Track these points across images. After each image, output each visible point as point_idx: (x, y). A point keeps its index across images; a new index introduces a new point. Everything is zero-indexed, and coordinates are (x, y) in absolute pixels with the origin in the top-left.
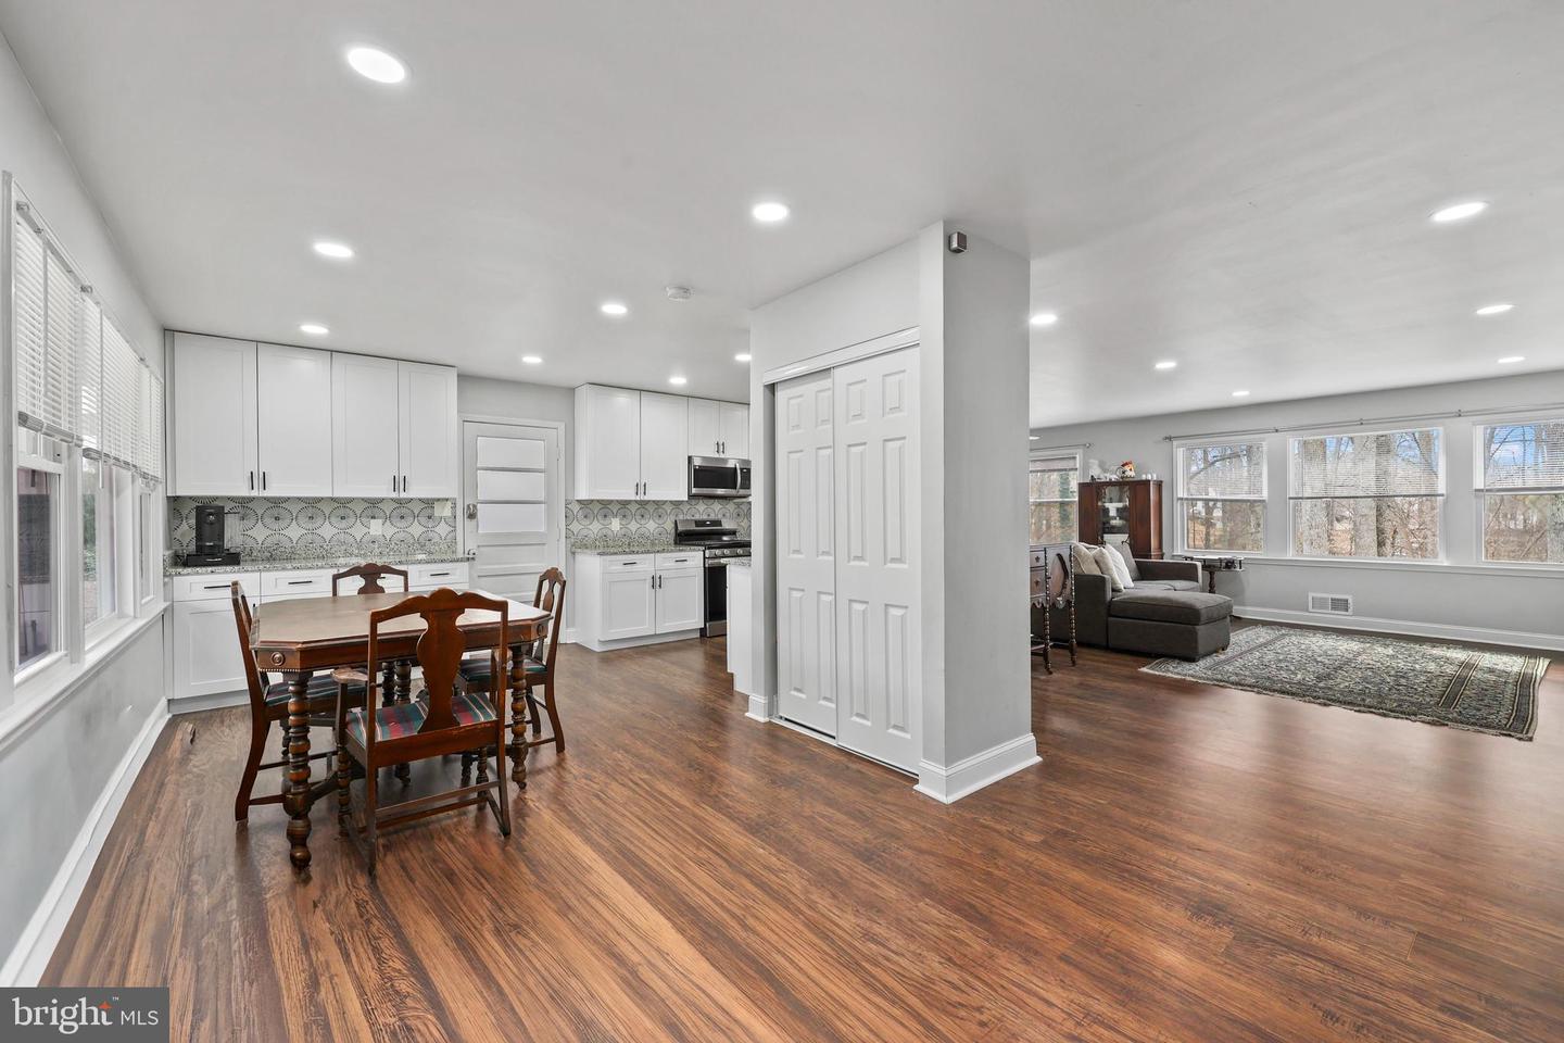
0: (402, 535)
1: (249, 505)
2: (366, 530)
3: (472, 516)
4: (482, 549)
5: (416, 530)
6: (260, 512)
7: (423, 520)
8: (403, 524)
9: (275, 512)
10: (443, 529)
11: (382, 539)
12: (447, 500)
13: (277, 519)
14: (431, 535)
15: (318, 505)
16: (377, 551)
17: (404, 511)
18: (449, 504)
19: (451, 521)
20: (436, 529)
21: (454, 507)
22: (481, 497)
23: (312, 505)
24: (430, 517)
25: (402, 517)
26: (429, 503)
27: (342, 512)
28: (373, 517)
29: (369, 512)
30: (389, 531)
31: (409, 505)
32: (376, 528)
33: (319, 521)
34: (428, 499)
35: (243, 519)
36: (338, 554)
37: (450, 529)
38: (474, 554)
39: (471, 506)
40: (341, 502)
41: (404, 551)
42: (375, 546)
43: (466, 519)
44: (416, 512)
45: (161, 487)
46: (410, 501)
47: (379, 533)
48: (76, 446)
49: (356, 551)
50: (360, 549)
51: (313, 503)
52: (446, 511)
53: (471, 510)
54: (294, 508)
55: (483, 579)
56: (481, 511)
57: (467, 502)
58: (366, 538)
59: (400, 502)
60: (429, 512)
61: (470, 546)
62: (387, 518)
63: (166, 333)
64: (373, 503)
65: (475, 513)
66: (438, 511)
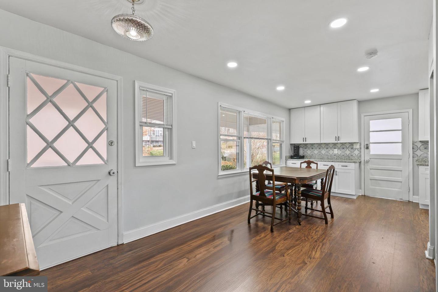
0: (343, 154)
1: (307, 145)
2: (333, 152)
3: (367, 148)
4: (371, 159)
5: (348, 152)
6: (309, 147)
7: (350, 149)
8: (343, 150)
9: (312, 147)
10: (356, 152)
12: (358, 143)
13: (312, 148)
14: (352, 154)
15: (321, 145)
16: (336, 158)
17: (344, 146)
19: (359, 150)
20: (354, 152)
21: (360, 145)
22: (371, 141)
23: (320, 145)
24: (352, 148)
25: (343, 148)
26: (352, 144)
27: (327, 147)
28: (335, 148)
29: (334, 147)
30: (340, 152)
31: (345, 145)
32: (336, 151)
33: (321, 149)
34: (352, 143)
35: (306, 148)
36: (326, 158)
37: (359, 152)
38: (367, 161)
39: (367, 145)
40: (327, 144)
41: (343, 158)
42: (335, 156)
43: (365, 149)
44: (348, 147)
45: (285, 142)
46: (346, 143)
47: (337, 153)
48: (241, 137)
49: (330, 158)
50: (331, 157)
51: (320, 144)
52: (358, 146)
53: (367, 146)
54: (316, 146)
55: (372, 170)
56: (371, 146)
57: (366, 143)
58: (333, 154)
59: (342, 144)
60: (352, 147)
61: (367, 158)
62: (339, 148)
63: (290, 110)
64: (335, 144)
65: (368, 147)
66: (355, 146)
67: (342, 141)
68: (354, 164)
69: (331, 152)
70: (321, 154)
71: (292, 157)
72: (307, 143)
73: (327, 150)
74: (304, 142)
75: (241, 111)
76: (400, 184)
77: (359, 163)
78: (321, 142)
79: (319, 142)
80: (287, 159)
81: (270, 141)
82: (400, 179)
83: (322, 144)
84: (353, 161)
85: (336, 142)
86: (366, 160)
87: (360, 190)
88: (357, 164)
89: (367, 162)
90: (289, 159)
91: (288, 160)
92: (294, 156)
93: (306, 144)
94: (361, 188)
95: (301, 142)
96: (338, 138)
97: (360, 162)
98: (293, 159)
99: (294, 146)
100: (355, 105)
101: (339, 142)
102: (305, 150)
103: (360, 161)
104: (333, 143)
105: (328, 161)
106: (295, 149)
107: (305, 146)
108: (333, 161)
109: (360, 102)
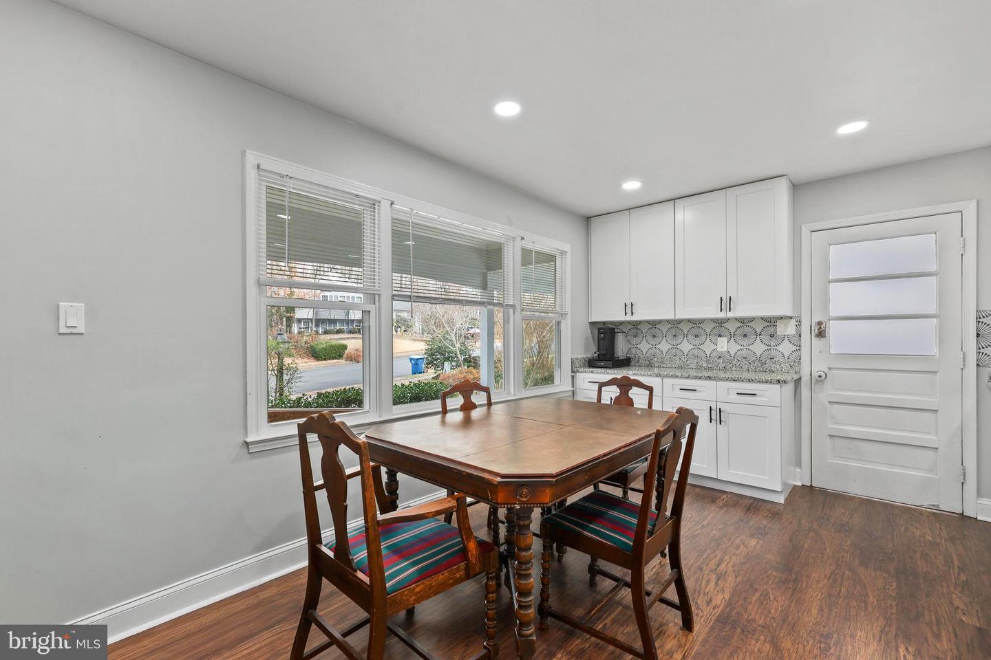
0: (744, 353)
2: (714, 347)
3: (821, 334)
4: (835, 372)
5: (759, 348)
6: (644, 332)
7: (765, 338)
8: (745, 342)
10: (786, 348)
11: (727, 355)
12: (792, 318)
13: (654, 336)
14: (773, 353)
15: (679, 326)
16: (721, 366)
17: (746, 330)
18: (793, 322)
19: (794, 340)
20: (779, 348)
21: (799, 324)
22: (833, 313)
23: (675, 326)
24: (772, 336)
25: (745, 336)
26: (772, 321)
27: (696, 331)
28: (720, 336)
29: (716, 331)
30: (734, 348)
31: (751, 324)
32: (723, 345)
33: (680, 338)
34: (771, 317)
35: (635, 336)
36: (692, 366)
37: (795, 348)
38: (820, 376)
39: (820, 324)
40: (696, 323)
41: (745, 367)
42: (721, 361)
43: (813, 337)
44: (758, 331)
45: (569, 317)
46: (753, 319)
47: (725, 349)
48: (379, 295)
49: (705, 365)
50: (707, 362)
51: (676, 323)
52: (790, 329)
53: (820, 328)
54: (664, 328)
55: (836, 406)
56: (833, 328)
57: (816, 319)
58: (714, 354)
59: (743, 321)
60: (772, 330)
61: (819, 367)
62: (732, 336)
63: (587, 220)
64: (719, 323)
65: (825, 331)
66: (781, 329)
67: (740, 311)
68: (778, 386)
69: (708, 347)
70: (679, 353)
71: (592, 364)
72: (635, 318)
73: (697, 341)
74: (629, 318)
75: (380, 202)
76: (931, 454)
77: (794, 383)
78: (678, 317)
79: (671, 317)
80: (575, 369)
81: (511, 311)
82: (930, 439)
83: (680, 321)
84: (775, 377)
85: (722, 315)
86: (815, 375)
87: (798, 470)
88: (789, 388)
89: (821, 379)
90: (582, 369)
91: (578, 371)
92: (600, 358)
93: (636, 324)
94: (799, 464)
95: (618, 316)
96: (727, 303)
97: (798, 382)
98: (593, 367)
99: (599, 329)
100: (782, 191)
101: (730, 315)
102: (635, 341)
103: (796, 377)
104: (713, 320)
105: (696, 377)
106: (603, 339)
107: (633, 331)
108: (709, 378)
109: (797, 188)
